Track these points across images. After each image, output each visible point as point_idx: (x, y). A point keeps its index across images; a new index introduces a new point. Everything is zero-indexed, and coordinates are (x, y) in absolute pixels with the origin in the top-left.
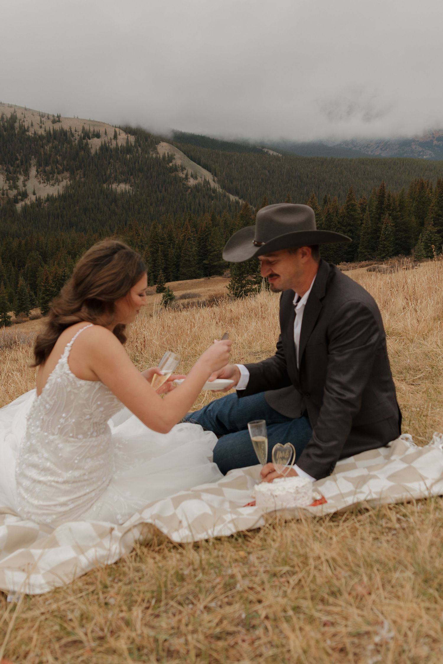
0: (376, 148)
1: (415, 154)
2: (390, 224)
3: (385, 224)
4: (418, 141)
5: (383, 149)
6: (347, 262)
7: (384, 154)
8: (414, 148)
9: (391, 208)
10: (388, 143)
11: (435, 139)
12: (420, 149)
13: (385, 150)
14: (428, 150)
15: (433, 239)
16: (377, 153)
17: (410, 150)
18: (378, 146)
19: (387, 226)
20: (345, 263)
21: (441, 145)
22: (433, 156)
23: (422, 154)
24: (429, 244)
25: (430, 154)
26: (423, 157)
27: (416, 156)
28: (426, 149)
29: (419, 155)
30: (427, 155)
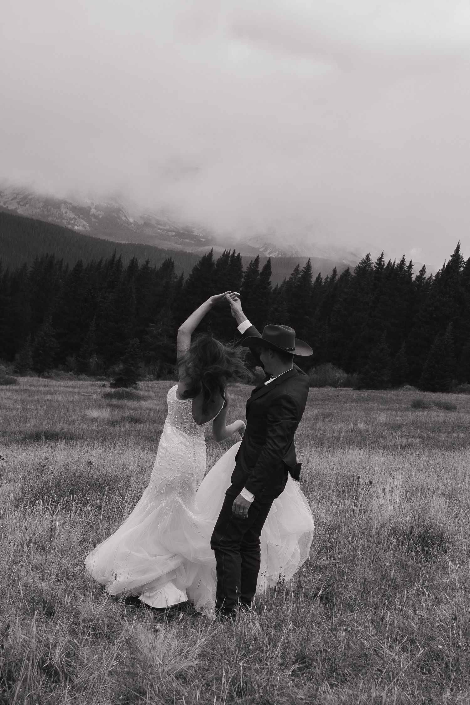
0: (12, 200)
1: (63, 221)
4: (71, 204)
5: (21, 203)
7: (21, 211)
8: (63, 212)
10: (30, 197)
11: (94, 206)
12: (72, 215)
13: (23, 205)
14: (82, 219)
15: (47, 345)
16: (12, 207)
17: (57, 214)
18: (15, 198)
21: (101, 217)
22: (88, 228)
23: (73, 222)
24: (41, 352)
25: (84, 226)
26: (74, 227)
27: (64, 223)
28: (79, 218)
29: (69, 223)
30: (80, 225)
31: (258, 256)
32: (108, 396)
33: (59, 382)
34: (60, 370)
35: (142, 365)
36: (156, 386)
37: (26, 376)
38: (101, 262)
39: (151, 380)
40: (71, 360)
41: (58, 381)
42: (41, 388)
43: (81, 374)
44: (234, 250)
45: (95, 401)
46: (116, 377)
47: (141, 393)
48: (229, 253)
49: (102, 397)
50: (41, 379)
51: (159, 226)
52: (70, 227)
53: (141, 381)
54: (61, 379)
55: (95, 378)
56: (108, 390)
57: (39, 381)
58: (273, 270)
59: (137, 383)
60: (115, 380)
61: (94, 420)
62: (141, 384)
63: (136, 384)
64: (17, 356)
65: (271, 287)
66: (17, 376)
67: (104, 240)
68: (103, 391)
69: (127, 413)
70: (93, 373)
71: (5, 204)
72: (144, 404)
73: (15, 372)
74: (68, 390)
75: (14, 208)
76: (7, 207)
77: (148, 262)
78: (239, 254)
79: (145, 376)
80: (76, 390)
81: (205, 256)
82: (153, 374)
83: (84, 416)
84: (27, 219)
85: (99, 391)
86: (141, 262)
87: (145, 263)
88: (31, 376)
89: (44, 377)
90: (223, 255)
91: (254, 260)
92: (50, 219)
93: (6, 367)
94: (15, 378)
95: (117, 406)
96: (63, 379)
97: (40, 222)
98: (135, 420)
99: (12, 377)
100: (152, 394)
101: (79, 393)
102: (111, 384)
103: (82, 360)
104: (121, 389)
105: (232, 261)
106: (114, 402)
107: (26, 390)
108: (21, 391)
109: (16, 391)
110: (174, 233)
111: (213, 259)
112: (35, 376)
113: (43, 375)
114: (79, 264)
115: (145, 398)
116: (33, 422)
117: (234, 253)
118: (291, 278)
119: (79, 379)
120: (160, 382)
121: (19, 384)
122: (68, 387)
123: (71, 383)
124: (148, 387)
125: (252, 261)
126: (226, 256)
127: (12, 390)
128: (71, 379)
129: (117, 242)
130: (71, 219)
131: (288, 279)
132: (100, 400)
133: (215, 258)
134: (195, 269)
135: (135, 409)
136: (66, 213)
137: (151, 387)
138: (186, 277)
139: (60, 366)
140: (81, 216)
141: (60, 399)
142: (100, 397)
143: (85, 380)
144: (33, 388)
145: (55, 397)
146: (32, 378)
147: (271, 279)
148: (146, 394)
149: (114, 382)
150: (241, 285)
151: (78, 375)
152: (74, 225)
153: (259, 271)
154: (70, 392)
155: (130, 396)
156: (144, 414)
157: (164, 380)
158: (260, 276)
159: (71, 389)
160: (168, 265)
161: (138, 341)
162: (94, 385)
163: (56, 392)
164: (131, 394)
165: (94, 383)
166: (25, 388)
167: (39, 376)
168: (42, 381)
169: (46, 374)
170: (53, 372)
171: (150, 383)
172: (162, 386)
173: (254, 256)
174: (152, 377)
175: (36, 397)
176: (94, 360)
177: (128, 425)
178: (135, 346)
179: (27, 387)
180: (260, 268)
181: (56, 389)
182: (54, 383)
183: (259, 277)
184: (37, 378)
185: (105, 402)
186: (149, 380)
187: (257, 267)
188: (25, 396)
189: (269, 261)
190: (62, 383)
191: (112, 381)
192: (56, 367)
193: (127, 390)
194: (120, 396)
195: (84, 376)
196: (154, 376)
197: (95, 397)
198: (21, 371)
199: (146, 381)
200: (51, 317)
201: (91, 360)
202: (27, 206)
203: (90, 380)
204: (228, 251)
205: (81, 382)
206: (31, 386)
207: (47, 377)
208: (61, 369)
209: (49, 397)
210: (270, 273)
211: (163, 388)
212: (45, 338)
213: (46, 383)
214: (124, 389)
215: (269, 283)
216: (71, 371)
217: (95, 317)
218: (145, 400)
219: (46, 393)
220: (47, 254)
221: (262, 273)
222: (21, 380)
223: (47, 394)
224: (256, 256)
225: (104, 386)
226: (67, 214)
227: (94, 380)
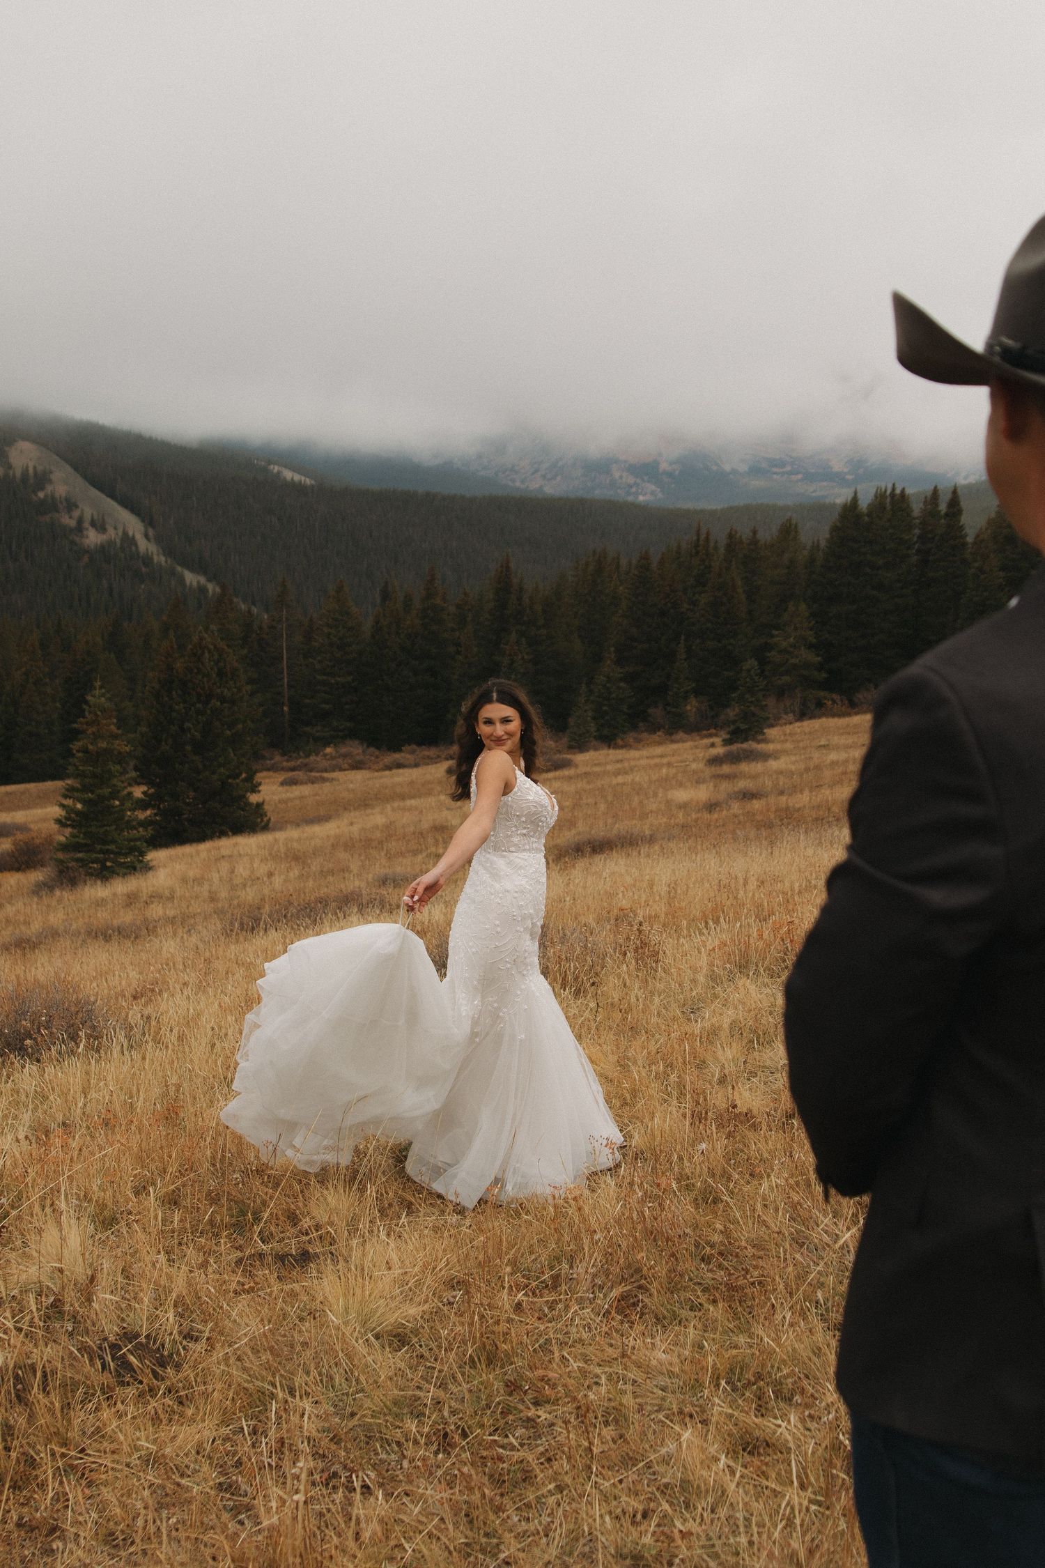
1: (618, 491)
2: (520, 657)
3: (510, 655)
4: (626, 462)
6: (419, 744)
8: (616, 476)
9: (525, 618)
11: (664, 458)
12: (631, 480)
14: (649, 482)
17: (608, 481)
19: (513, 662)
20: (414, 747)
21: (677, 472)
22: (660, 495)
23: (634, 490)
24: (605, 708)
25: (653, 493)
26: (637, 498)
27: (621, 495)
28: (643, 481)
29: (628, 494)
30: (646, 494)
31: (936, 487)
32: (715, 761)
33: (641, 752)
34: (642, 732)
35: (771, 702)
36: (799, 730)
37: (588, 751)
38: (679, 547)
39: (791, 723)
40: (656, 712)
41: (639, 750)
42: (609, 768)
43: (677, 733)
44: (894, 485)
45: (694, 772)
46: (732, 727)
47: (771, 747)
48: (886, 491)
49: (706, 765)
50: (611, 751)
51: (775, 470)
52: (630, 499)
53: (772, 726)
54: (643, 746)
55: (698, 735)
56: (720, 750)
57: (608, 755)
58: (963, 504)
59: (765, 731)
60: (729, 733)
61: (683, 806)
62: (772, 732)
63: (764, 734)
64: (571, 721)
65: (966, 536)
66: (574, 754)
67: (688, 511)
68: (707, 754)
69: (742, 784)
70: (695, 728)
71: (523, 482)
72: (773, 764)
73: (570, 748)
74: (652, 762)
75: (537, 486)
76: (528, 487)
77: (755, 532)
78: (904, 489)
79: (779, 719)
80: (665, 760)
81: (846, 504)
82: (793, 712)
83: (668, 803)
84: (560, 499)
85: (701, 755)
86: (744, 532)
87: (751, 534)
88: (596, 749)
89: (617, 747)
90: (876, 497)
91: (929, 494)
92: (597, 492)
93: (557, 742)
94: (568, 756)
95: (728, 777)
96: (648, 744)
97: (582, 501)
98: (748, 796)
99: (565, 756)
100: (789, 746)
101: (669, 765)
102: (723, 740)
103: (674, 710)
104: (735, 747)
105: (892, 503)
106: (726, 769)
107: (585, 773)
108: (577, 776)
109: (570, 778)
110: (800, 476)
111: (859, 508)
112: (603, 749)
113: (615, 744)
114: (645, 557)
115: (775, 755)
116: (581, 826)
117: (894, 489)
118: (998, 513)
119: (673, 742)
120: (806, 723)
121: (576, 766)
122: (653, 757)
123: (659, 750)
124: (785, 735)
125: (926, 497)
126: (880, 496)
127: (563, 778)
128: (660, 744)
129: (710, 507)
130: (630, 486)
131: (993, 515)
132: (702, 771)
133: (864, 502)
134: (835, 529)
135: (754, 777)
136: (621, 477)
137: (790, 734)
138: (823, 544)
139: (641, 724)
140: (646, 478)
141: (637, 779)
142: (701, 766)
143: (684, 741)
144: (597, 769)
145: (629, 778)
146: (597, 753)
147: (965, 519)
148: (778, 746)
149: (728, 736)
150: (915, 539)
151: (671, 734)
152: (637, 494)
153: (940, 511)
154: (656, 765)
155: (750, 756)
156: (768, 783)
157: (811, 718)
158: (945, 519)
159: (657, 761)
160: (788, 531)
161: (756, 663)
162: (696, 747)
163: (632, 769)
164: (751, 752)
165: (697, 743)
166: (583, 771)
167: (609, 747)
168: (614, 754)
169: (620, 742)
170: (631, 736)
171: (788, 729)
172: (807, 730)
173: (929, 488)
174: (791, 716)
175: (599, 783)
176: (692, 707)
177: (736, 807)
178: (752, 672)
179: (588, 769)
180: (943, 507)
181: (633, 763)
182: (633, 753)
183: (943, 521)
184: (605, 752)
185: (709, 771)
186: (786, 724)
187: (937, 505)
188: (582, 784)
189: (955, 492)
190: (645, 753)
191: (724, 735)
192: (634, 727)
193: (745, 746)
194: (734, 758)
195: (681, 735)
196: (794, 715)
197: (694, 766)
198: (579, 745)
199: (781, 726)
200: (612, 649)
201: (688, 708)
202: (559, 478)
203: (692, 740)
204: (883, 490)
205: (675, 746)
206: (595, 765)
207: (622, 747)
208: (643, 729)
209: (620, 779)
210: (960, 512)
211: (810, 733)
212: (608, 685)
213: (620, 757)
214: (739, 745)
215: (961, 528)
216: (659, 730)
217: (683, 637)
218: (776, 758)
219: (617, 773)
220: (594, 552)
221: (947, 515)
222: (580, 758)
223: (619, 774)
224: (933, 488)
225: (713, 745)
226: (624, 480)
227: (698, 738)
